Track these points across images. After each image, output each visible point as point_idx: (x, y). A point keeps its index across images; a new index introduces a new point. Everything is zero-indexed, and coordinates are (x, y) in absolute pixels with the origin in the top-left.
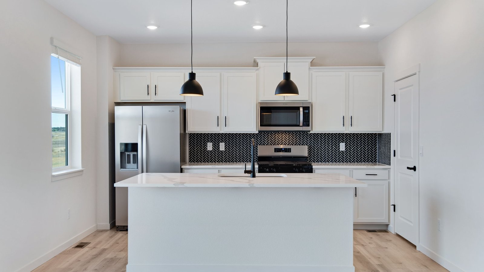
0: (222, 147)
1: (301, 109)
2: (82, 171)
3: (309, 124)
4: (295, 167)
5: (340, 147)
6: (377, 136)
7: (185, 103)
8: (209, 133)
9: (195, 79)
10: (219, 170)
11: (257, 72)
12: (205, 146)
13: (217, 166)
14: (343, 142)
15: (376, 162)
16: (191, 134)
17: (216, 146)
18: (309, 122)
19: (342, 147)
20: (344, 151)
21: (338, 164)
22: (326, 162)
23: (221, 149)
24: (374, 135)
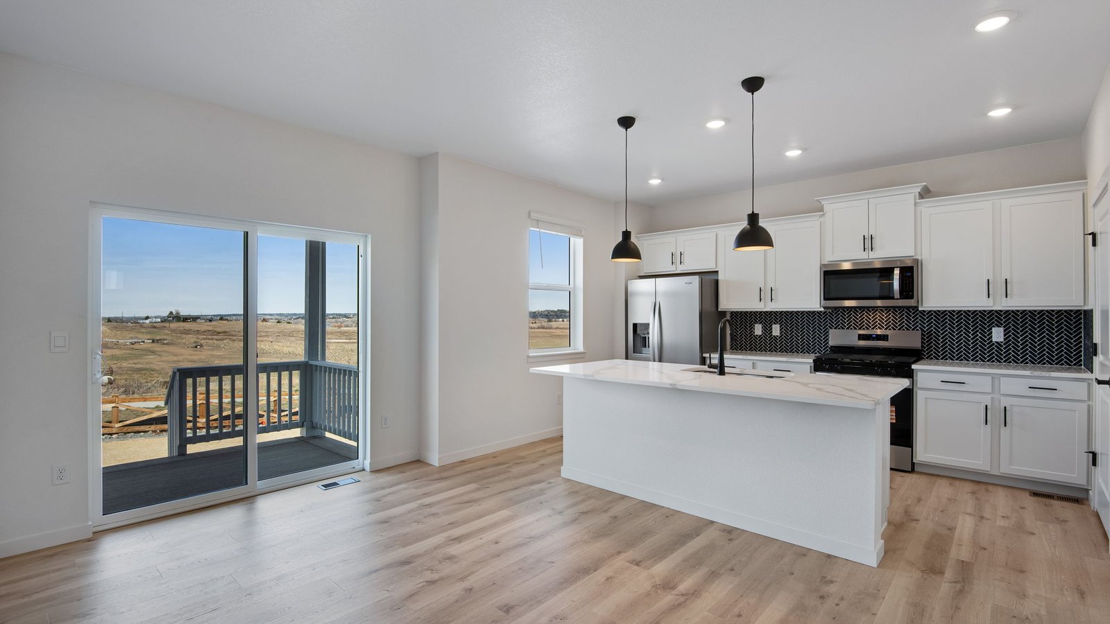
0: (776, 330)
1: (897, 272)
2: (584, 353)
3: (913, 295)
4: (891, 366)
5: (993, 334)
6: (1082, 316)
7: (718, 271)
8: (758, 310)
9: (630, 238)
10: (753, 363)
11: (822, 219)
12: (752, 328)
13: (749, 357)
14: (999, 326)
15: (1081, 365)
16: (732, 312)
17: (767, 330)
18: (913, 291)
19: (998, 335)
20: (1002, 342)
21: (988, 365)
22: (962, 360)
23: (774, 334)
24: (1074, 313)
